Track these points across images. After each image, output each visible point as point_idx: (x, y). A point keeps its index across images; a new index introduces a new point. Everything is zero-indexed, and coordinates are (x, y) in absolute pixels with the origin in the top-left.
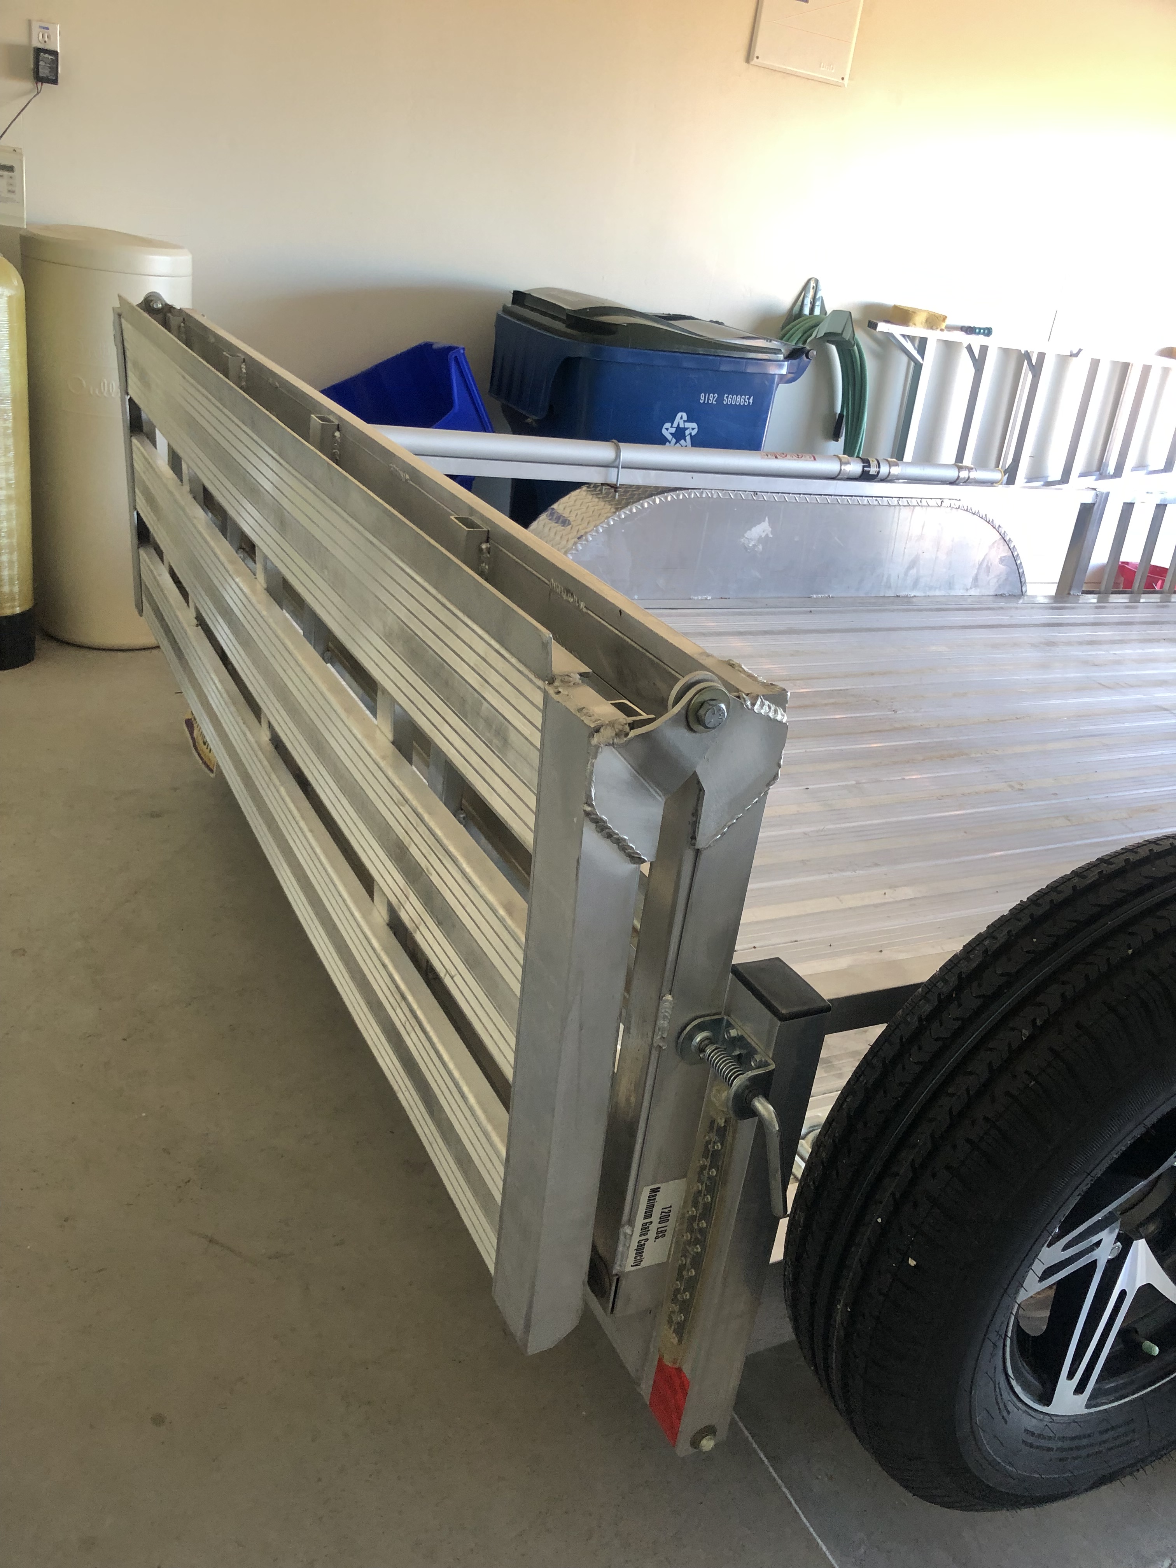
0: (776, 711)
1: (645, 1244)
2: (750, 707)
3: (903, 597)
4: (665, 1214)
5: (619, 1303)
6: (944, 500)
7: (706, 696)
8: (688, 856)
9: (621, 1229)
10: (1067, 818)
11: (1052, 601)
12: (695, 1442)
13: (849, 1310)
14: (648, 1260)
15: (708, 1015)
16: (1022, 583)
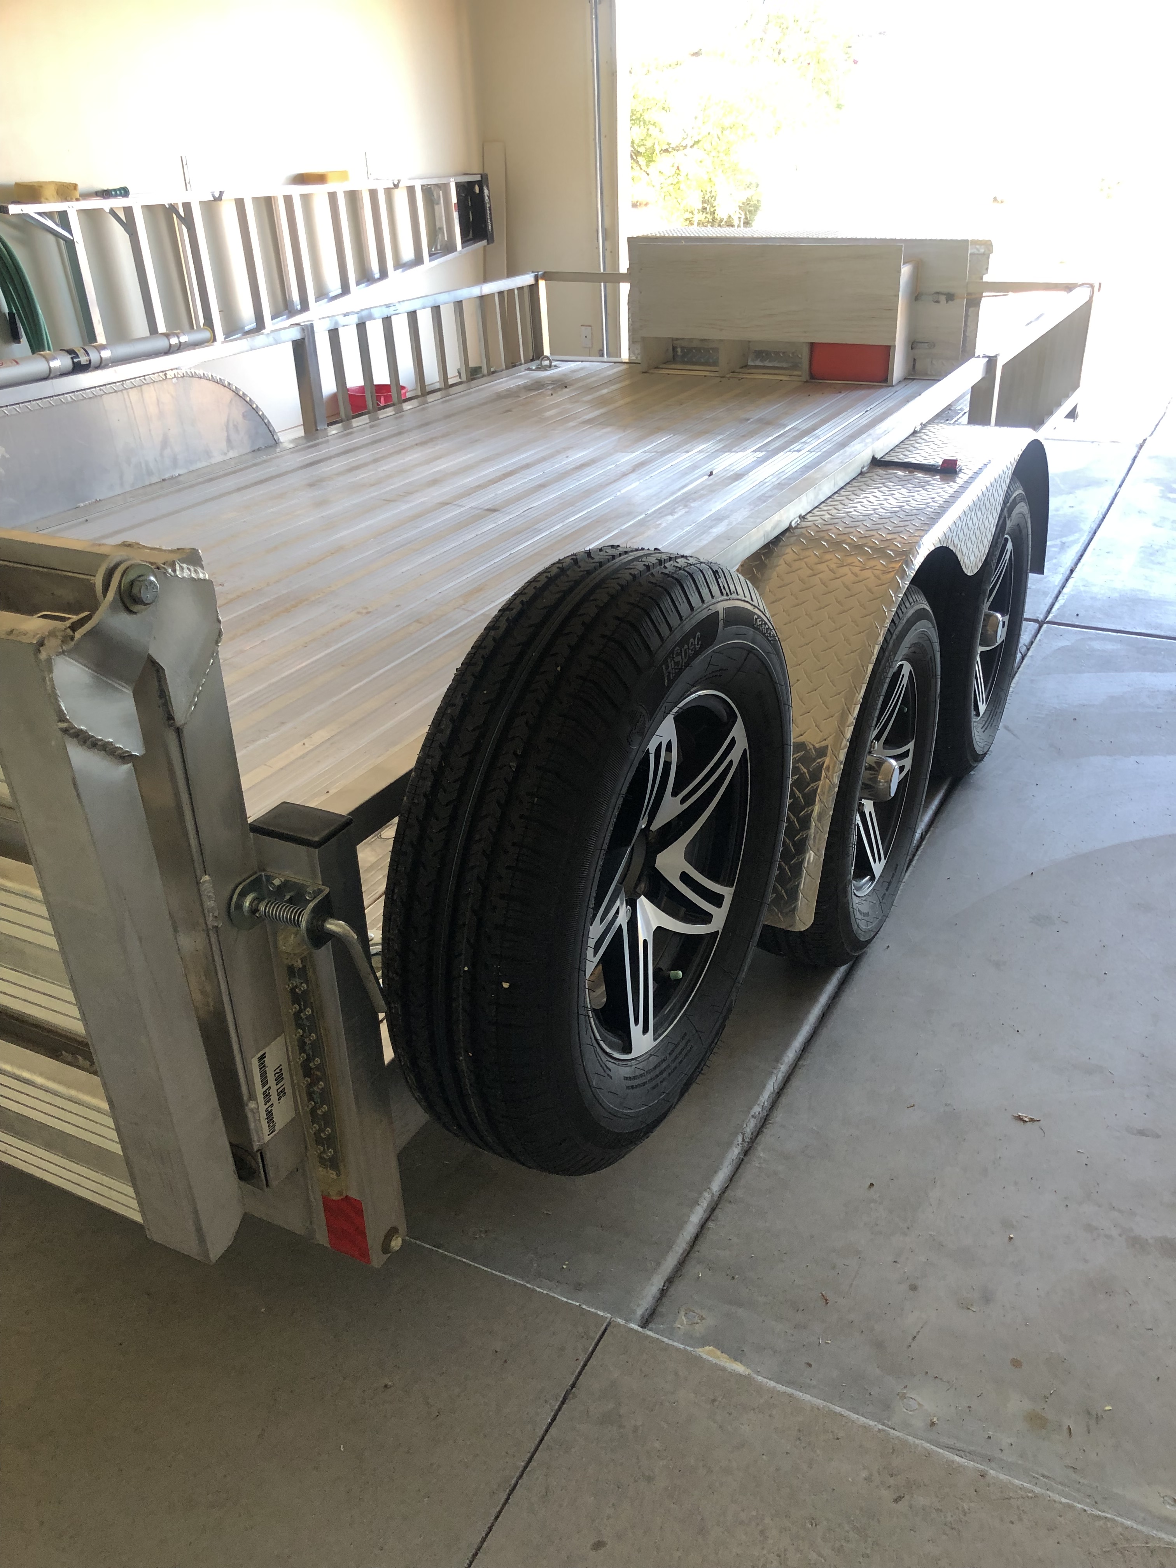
0: (196, 571)
1: (272, 1110)
2: (173, 574)
3: (169, 479)
4: (278, 1075)
5: (271, 1173)
6: (167, 372)
7: (132, 576)
8: (171, 738)
9: (246, 1107)
10: (418, 621)
11: (304, 441)
12: (386, 1248)
13: (471, 1055)
14: (281, 1120)
15: (244, 880)
16: (272, 432)
